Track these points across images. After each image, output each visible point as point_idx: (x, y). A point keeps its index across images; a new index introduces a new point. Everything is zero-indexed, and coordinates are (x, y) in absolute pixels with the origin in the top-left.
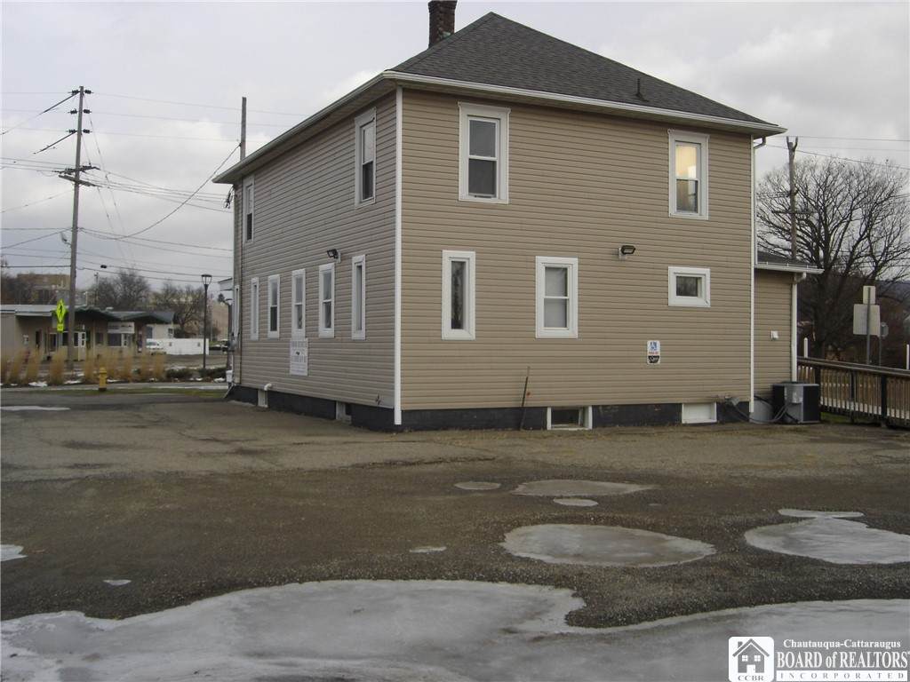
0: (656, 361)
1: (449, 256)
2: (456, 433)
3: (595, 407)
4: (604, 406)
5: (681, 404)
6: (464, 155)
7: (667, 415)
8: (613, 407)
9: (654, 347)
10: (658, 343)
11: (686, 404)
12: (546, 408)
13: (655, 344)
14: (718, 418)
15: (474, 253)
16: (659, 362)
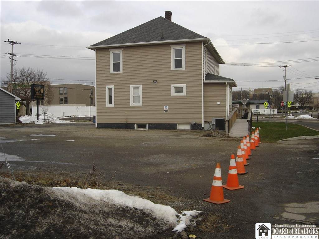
0: (167, 112)
1: (107, 87)
2: (110, 129)
3: (148, 124)
4: (151, 124)
5: (177, 124)
6: (111, 62)
7: (172, 127)
8: (154, 124)
9: (166, 108)
10: (168, 106)
11: (178, 124)
12: (134, 124)
13: (167, 107)
14: (191, 128)
15: (114, 86)
16: (168, 112)
